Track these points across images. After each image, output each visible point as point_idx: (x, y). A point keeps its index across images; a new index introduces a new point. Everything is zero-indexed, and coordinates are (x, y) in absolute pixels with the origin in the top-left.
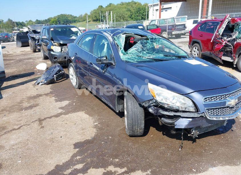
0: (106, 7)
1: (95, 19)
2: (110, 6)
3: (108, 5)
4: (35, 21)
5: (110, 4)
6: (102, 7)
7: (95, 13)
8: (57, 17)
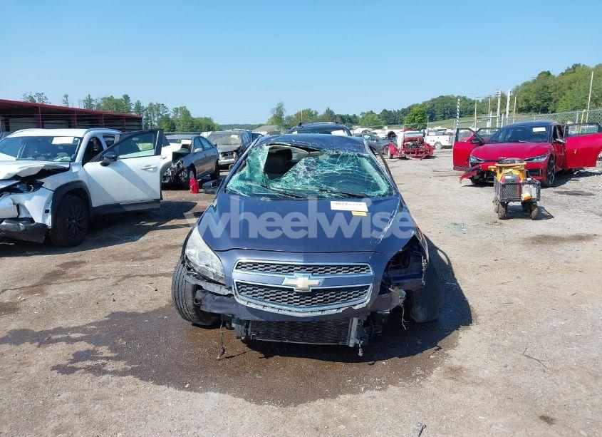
0: (562, 74)
1: (524, 105)
2: (574, 72)
3: (569, 69)
4: (379, 113)
5: (575, 66)
6: (549, 74)
7: (526, 91)
8: (429, 102)
